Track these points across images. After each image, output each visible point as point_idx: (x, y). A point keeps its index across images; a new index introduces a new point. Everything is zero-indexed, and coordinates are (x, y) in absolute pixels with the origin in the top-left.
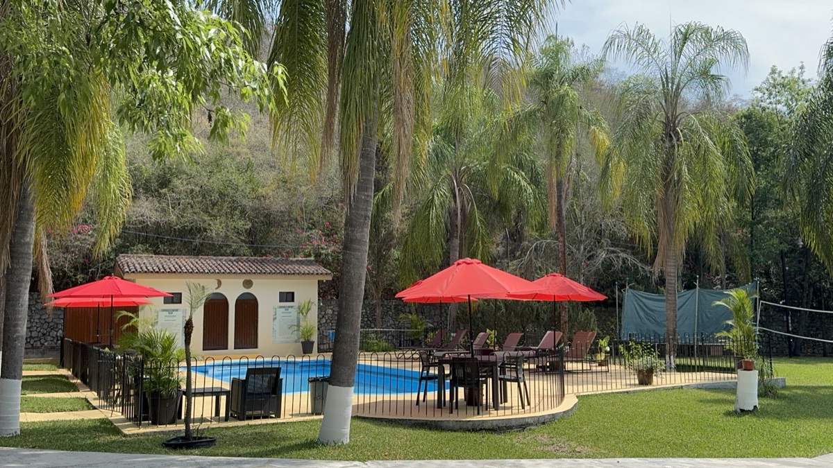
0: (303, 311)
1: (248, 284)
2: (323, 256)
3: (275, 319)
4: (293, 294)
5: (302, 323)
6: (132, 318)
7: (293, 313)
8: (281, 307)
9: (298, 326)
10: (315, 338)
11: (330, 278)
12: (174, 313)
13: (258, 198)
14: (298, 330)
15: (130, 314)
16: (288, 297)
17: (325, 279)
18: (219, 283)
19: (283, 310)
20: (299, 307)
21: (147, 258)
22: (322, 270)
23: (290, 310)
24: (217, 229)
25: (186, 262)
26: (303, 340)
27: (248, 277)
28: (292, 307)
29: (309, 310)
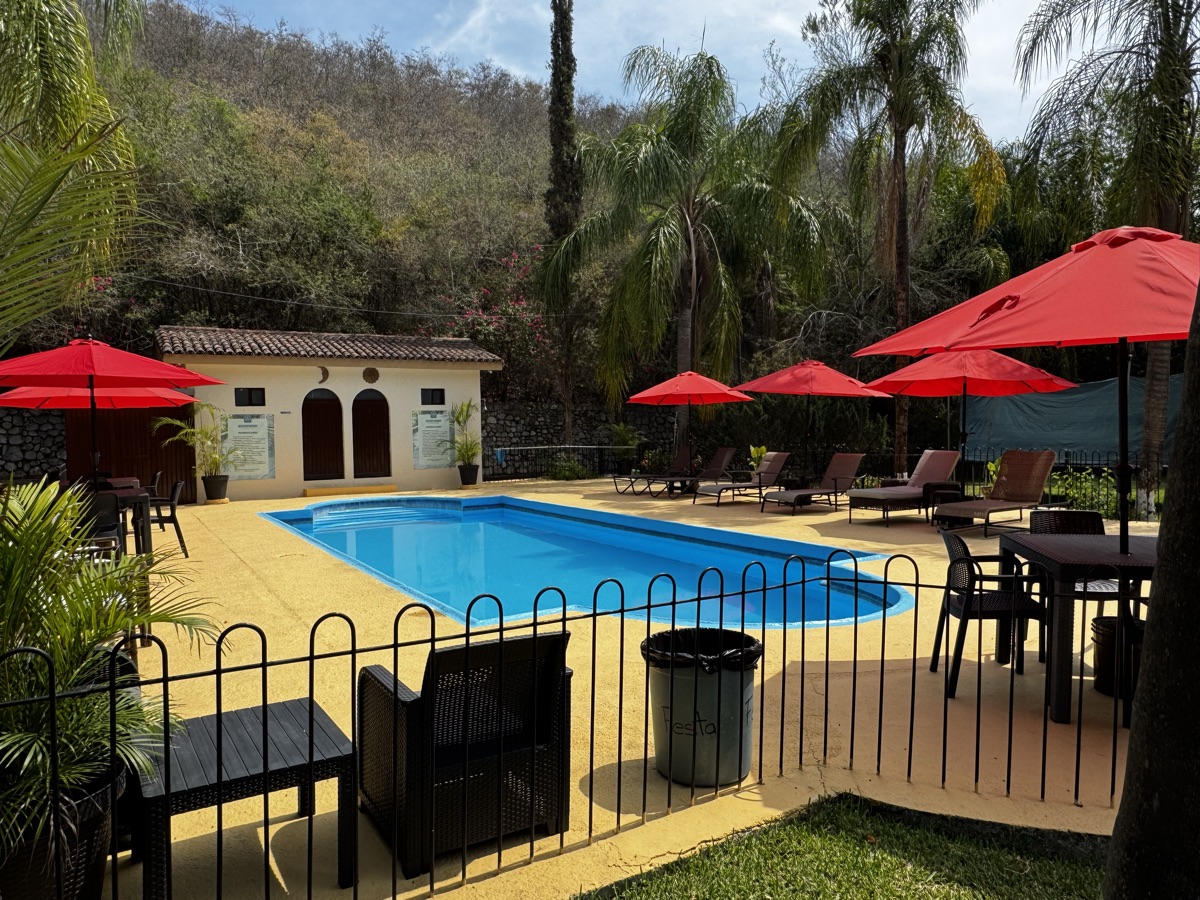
0: (459, 418)
1: (371, 375)
2: (481, 337)
3: (415, 431)
4: (441, 392)
5: (458, 438)
6: (180, 428)
7: (444, 423)
8: (424, 413)
9: (453, 441)
10: (478, 461)
11: (499, 368)
12: (254, 421)
13: (380, 243)
14: (453, 448)
15: (178, 423)
16: (433, 397)
17: (490, 368)
18: (326, 374)
19: (428, 417)
20: (453, 413)
21: (205, 332)
22: (486, 355)
23: (439, 416)
24: (318, 287)
25: (270, 340)
26: (460, 463)
27: (370, 364)
28: (441, 412)
29: (468, 416)
